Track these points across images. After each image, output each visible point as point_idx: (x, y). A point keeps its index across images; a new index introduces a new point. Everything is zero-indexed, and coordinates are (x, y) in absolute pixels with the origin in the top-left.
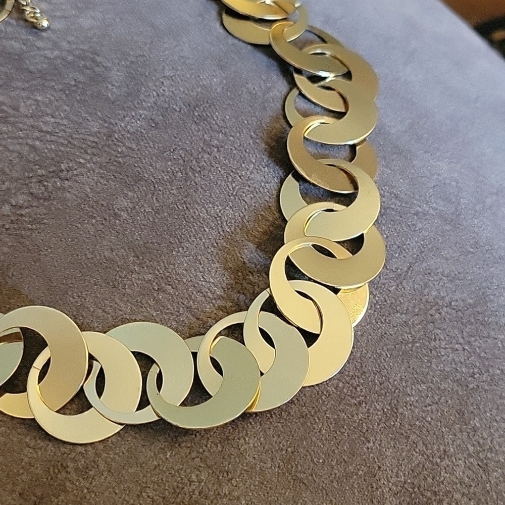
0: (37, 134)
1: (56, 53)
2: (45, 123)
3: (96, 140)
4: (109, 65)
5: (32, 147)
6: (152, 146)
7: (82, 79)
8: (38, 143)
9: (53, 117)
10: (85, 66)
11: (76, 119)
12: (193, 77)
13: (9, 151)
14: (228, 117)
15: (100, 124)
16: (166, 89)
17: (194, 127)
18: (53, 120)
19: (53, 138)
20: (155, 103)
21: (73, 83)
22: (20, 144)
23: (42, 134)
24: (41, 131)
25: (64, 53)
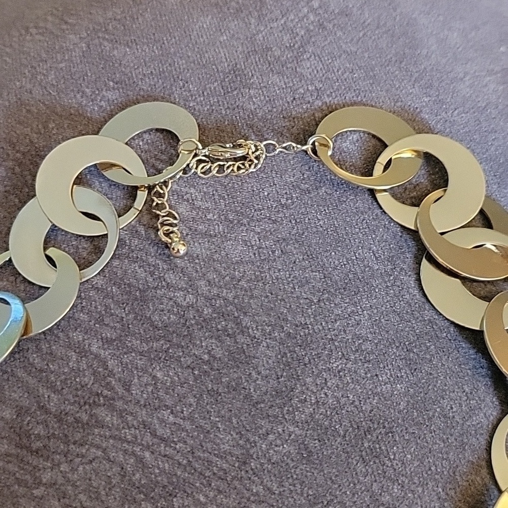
0: (148, 438)
1: (190, 298)
2: (162, 421)
3: (225, 466)
4: (258, 334)
5: (140, 460)
6: (299, 491)
7: (218, 352)
8: (147, 454)
9: (172, 413)
10: (225, 330)
11: (202, 422)
12: (369, 375)
13: (109, 460)
14: (409, 456)
15: (234, 439)
16: (329, 393)
17: (360, 467)
18: (171, 418)
19: (169, 451)
20: (311, 415)
21: (206, 357)
22: (125, 452)
23: (155, 440)
24: (154, 434)
25: (201, 301)
